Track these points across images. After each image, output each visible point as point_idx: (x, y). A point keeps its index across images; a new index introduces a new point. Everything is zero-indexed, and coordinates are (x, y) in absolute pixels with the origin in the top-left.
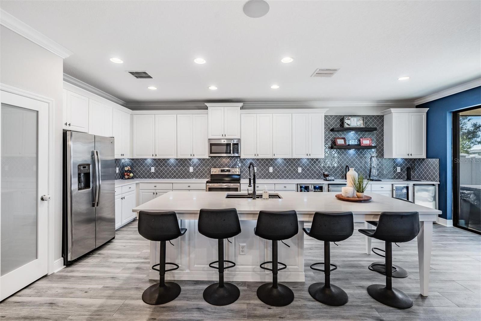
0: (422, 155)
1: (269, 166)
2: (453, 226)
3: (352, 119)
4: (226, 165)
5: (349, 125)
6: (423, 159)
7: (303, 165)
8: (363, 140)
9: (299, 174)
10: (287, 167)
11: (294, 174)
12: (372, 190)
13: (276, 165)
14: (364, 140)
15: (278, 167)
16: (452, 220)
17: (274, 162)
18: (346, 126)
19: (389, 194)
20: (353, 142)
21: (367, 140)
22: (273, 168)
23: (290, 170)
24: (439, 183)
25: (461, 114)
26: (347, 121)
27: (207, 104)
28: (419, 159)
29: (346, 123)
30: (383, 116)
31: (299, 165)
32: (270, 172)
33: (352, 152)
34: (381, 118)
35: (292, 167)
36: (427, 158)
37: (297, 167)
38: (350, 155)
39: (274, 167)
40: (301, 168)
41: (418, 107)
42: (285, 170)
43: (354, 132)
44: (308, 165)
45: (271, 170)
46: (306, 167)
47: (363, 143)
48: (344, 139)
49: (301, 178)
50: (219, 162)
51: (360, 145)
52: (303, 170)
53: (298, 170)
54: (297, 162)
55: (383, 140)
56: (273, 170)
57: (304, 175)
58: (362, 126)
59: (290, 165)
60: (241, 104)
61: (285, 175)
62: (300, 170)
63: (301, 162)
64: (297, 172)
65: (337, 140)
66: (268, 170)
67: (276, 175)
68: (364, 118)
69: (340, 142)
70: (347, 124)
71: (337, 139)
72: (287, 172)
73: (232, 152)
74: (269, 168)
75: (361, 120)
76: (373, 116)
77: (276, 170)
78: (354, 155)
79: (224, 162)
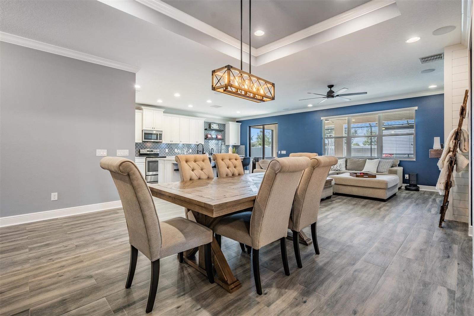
0: (239, 144)
1: (175, 148)
3: (214, 125)
4: (149, 147)
5: (213, 127)
6: (239, 146)
7: (192, 148)
13: (179, 147)
14: (219, 136)
15: (180, 149)
17: (177, 146)
18: (212, 128)
20: (214, 136)
24: (245, 156)
25: (251, 127)
26: (212, 126)
27: (143, 107)
28: (238, 146)
30: (225, 124)
32: (175, 152)
33: (213, 141)
34: (224, 125)
36: (241, 145)
37: (189, 149)
39: (177, 149)
41: (237, 122)
43: (214, 131)
44: (194, 148)
48: (211, 134)
50: (145, 145)
51: (217, 138)
52: (192, 150)
54: (189, 146)
55: (225, 136)
58: (218, 129)
60: (163, 110)
63: (191, 146)
65: (208, 135)
66: (174, 150)
68: (219, 124)
73: (158, 139)
75: (217, 126)
76: (222, 124)
78: (215, 143)
79: (148, 146)
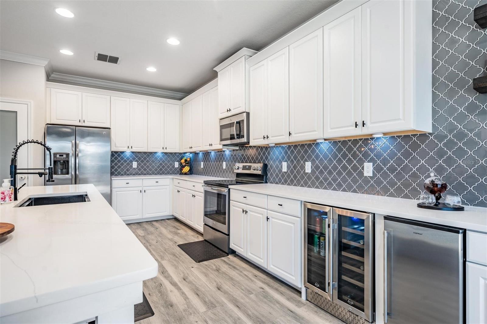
1: (306, 161)
4: (253, 158)
7: (378, 156)
9: (366, 180)
10: (339, 161)
11: (355, 181)
13: (317, 157)
15: (321, 161)
17: (313, 151)
22: (313, 164)
23: (344, 168)
27: (216, 69)
31: (366, 155)
32: (306, 171)
35: (350, 161)
37: (361, 162)
39: (313, 162)
40: (372, 164)
42: (335, 168)
44: (392, 155)
45: (308, 167)
46: (385, 162)
49: (371, 191)
50: (246, 155)
52: (377, 169)
53: (363, 168)
54: (361, 148)
56: (312, 168)
59: (345, 156)
61: (335, 180)
62: (368, 169)
63: (372, 148)
64: (361, 174)
66: (303, 167)
67: (317, 178)
72: (339, 174)
74: (305, 165)
77: (317, 167)
79: (250, 154)
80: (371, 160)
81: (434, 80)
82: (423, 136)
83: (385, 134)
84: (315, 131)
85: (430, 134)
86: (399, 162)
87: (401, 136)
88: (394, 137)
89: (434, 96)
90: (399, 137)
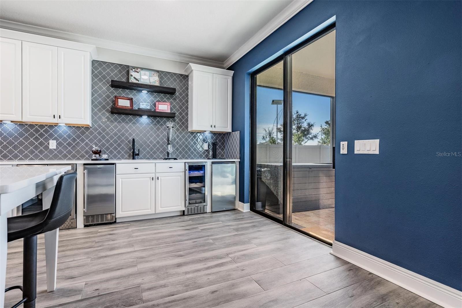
0: (227, 127)
2: (250, 211)
3: (143, 72)
5: (137, 80)
6: (228, 134)
7: (60, 136)
8: (159, 104)
9: (51, 151)
10: (26, 139)
11: (41, 152)
12: (157, 171)
14: (161, 104)
16: (249, 204)
18: (132, 81)
19: (181, 176)
20: (144, 106)
21: (165, 104)
23: (31, 143)
24: (239, 160)
26: (134, 75)
29: (132, 76)
30: (187, 76)
31: (51, 136)
33: (145, 119)
34: (185, 78)
35: (36, 139)
36: (232, 132)
37: (47, 140)
38: (141, 124)
40: (55, 141)
42: (21, 144)
44: (69, 136)
46: (65, 140)
47: (159, 109)
48: (131, 100)
49: (56, 157)
51: (154, 110)
52: (59, 144)
53: (48, 144)
54: (46, 131)
57: (60, 152)
58: (157, 84)
59: (31, 135)
61: (21, 152)
62: (53, 144)
63: (56, 132)
64: (47, 147)
65: (119, 100)
68: (161, 74)
69: (123, 103)
70: (134, 78)
71: (118, 98)
75: (155, 76)
76: (175, 74)
78: (148, 124)
80: (55, 139)
81: (93, 102)
82: (87, 128)
83: (66, 124)
84: (13, 114)
85: (90, 127)
86: (74, 140)
87: (75, 127)
88: (70, 126)
89: (93, 110)
90: (74, 127)
